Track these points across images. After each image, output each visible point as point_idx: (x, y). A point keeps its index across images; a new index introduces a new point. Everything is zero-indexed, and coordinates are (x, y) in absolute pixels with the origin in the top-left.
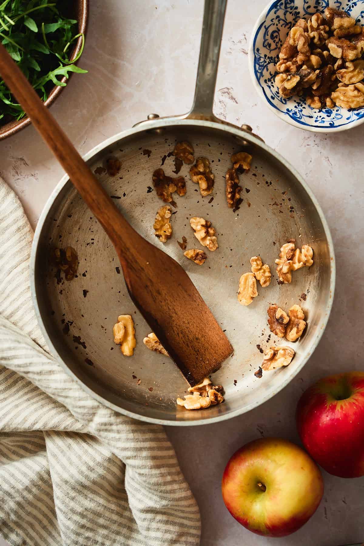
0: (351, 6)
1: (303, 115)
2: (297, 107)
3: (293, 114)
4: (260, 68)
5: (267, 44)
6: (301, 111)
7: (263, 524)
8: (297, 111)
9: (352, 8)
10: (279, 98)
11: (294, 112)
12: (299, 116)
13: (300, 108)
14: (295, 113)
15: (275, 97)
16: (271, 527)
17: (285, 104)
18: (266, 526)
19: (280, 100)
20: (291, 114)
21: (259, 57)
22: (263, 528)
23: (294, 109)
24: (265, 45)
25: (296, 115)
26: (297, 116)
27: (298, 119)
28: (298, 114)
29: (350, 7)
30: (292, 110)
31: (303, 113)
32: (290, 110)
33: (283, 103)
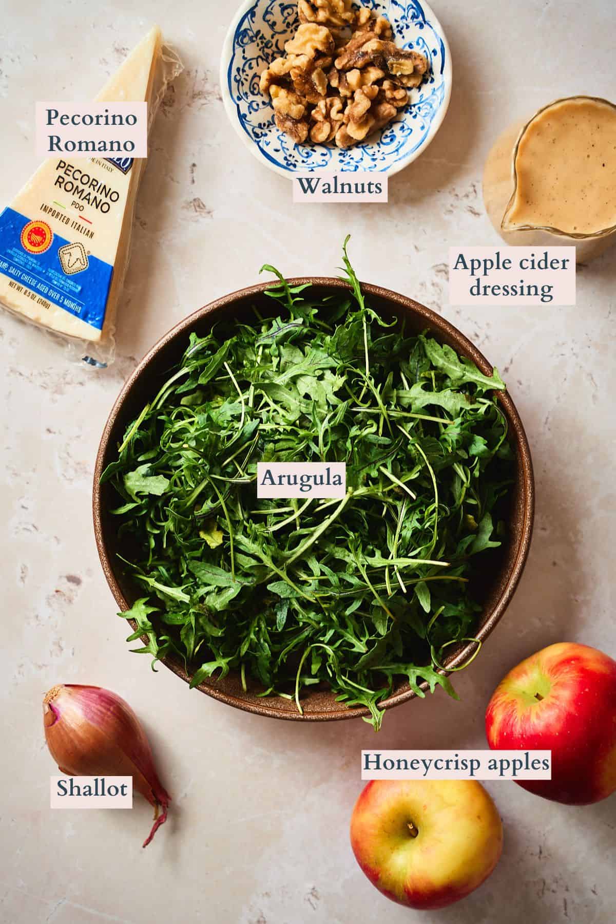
0: (266, 127)
1: (404, 10)
2: (405, 27)
3: (417, 17)
4: (431, 102)
5: (405, 132)
6: (403, 17)
7: (402, 885)
8: (409, 19)
9: (267, 124)
10: (425, 48)
11: (415, 20)
12: (412, 11)
13: (402, 23)
14: (414, 17)
15: (431, 51)
16: (411, 891)
17: (421, 38)
18: (405, 889)
19: (425, 46)
20: (420, 19)
21: (426, 118)
22: (399, 891)
23: (412, 25)
24: (410, 131)
25: (414, 14)
26: (414, 11)
27: (415, 6)
28: (410, 14)
29: (268, 126)
30: (416, 25)
31: (402, 13)
32: (418, 26)
33: (423, 41)
